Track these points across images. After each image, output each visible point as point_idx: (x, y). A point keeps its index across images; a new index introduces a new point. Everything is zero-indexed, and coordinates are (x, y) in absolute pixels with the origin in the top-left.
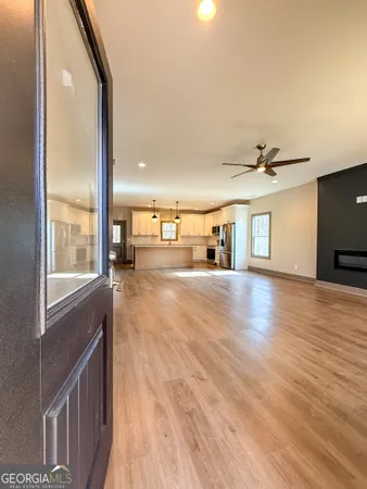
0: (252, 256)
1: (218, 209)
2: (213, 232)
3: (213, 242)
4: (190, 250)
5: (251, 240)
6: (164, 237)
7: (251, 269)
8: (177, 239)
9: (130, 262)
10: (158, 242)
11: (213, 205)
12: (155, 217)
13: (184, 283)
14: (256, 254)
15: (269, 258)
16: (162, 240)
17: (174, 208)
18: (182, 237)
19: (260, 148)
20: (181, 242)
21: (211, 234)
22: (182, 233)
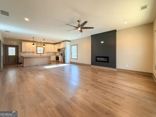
0: (72, 58)
1: (60, 43)
2: (58, 51)
3: (58, 54)
4: (49, 57)
5: (71, 53)
6: (38, 53)
7: (71, 63)
8: (44, 53)
9: (21, 63)
10: (35, 54)
11: (58, 41)
12: (34, 44)
13: (48, 71)
14: (73, 58)
15: (77, 59)
16: (37, 54)
17: (42, 41)
18: (46, 52)
19: (79, 21)
20: (45, 54)
21: (57, 51)
22: (46, 51)
